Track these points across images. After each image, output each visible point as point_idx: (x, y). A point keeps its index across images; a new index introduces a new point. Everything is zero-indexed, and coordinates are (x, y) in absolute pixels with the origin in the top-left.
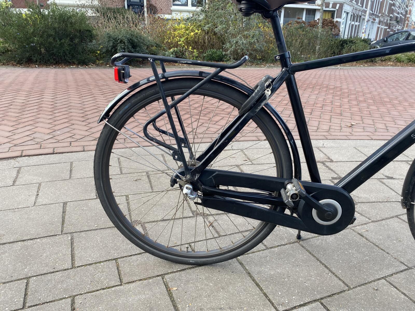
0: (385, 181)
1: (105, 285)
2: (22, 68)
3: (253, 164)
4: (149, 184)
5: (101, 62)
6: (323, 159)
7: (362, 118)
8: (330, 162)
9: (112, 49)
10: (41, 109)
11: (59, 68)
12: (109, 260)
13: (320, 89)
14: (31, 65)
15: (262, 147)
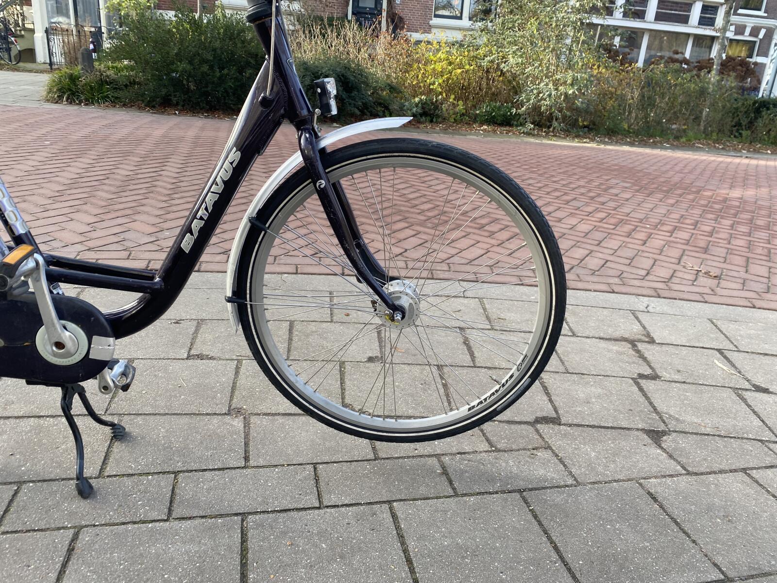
0: (747, 395)
1: (140, 515)
2: (152, 113)
3: (492, 329)
4: (286, 345)
6: (635, 335)
7: (747, 261)
8: (649, 342)
10: (153, 189)
12: (164, 473)
13: (681, 195)
14: (169, 110)
15: (524, 298)
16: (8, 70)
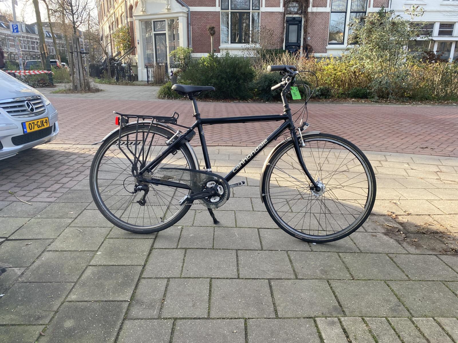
2: (201, 101)
5: (257, 98)
9: (267, 87)
11: (226, 102)
16: (130, 85)
